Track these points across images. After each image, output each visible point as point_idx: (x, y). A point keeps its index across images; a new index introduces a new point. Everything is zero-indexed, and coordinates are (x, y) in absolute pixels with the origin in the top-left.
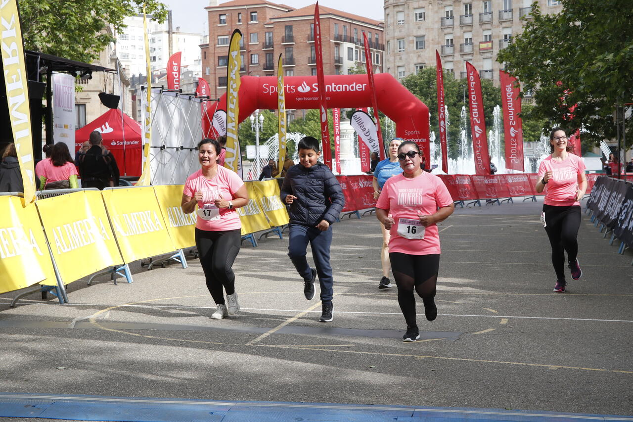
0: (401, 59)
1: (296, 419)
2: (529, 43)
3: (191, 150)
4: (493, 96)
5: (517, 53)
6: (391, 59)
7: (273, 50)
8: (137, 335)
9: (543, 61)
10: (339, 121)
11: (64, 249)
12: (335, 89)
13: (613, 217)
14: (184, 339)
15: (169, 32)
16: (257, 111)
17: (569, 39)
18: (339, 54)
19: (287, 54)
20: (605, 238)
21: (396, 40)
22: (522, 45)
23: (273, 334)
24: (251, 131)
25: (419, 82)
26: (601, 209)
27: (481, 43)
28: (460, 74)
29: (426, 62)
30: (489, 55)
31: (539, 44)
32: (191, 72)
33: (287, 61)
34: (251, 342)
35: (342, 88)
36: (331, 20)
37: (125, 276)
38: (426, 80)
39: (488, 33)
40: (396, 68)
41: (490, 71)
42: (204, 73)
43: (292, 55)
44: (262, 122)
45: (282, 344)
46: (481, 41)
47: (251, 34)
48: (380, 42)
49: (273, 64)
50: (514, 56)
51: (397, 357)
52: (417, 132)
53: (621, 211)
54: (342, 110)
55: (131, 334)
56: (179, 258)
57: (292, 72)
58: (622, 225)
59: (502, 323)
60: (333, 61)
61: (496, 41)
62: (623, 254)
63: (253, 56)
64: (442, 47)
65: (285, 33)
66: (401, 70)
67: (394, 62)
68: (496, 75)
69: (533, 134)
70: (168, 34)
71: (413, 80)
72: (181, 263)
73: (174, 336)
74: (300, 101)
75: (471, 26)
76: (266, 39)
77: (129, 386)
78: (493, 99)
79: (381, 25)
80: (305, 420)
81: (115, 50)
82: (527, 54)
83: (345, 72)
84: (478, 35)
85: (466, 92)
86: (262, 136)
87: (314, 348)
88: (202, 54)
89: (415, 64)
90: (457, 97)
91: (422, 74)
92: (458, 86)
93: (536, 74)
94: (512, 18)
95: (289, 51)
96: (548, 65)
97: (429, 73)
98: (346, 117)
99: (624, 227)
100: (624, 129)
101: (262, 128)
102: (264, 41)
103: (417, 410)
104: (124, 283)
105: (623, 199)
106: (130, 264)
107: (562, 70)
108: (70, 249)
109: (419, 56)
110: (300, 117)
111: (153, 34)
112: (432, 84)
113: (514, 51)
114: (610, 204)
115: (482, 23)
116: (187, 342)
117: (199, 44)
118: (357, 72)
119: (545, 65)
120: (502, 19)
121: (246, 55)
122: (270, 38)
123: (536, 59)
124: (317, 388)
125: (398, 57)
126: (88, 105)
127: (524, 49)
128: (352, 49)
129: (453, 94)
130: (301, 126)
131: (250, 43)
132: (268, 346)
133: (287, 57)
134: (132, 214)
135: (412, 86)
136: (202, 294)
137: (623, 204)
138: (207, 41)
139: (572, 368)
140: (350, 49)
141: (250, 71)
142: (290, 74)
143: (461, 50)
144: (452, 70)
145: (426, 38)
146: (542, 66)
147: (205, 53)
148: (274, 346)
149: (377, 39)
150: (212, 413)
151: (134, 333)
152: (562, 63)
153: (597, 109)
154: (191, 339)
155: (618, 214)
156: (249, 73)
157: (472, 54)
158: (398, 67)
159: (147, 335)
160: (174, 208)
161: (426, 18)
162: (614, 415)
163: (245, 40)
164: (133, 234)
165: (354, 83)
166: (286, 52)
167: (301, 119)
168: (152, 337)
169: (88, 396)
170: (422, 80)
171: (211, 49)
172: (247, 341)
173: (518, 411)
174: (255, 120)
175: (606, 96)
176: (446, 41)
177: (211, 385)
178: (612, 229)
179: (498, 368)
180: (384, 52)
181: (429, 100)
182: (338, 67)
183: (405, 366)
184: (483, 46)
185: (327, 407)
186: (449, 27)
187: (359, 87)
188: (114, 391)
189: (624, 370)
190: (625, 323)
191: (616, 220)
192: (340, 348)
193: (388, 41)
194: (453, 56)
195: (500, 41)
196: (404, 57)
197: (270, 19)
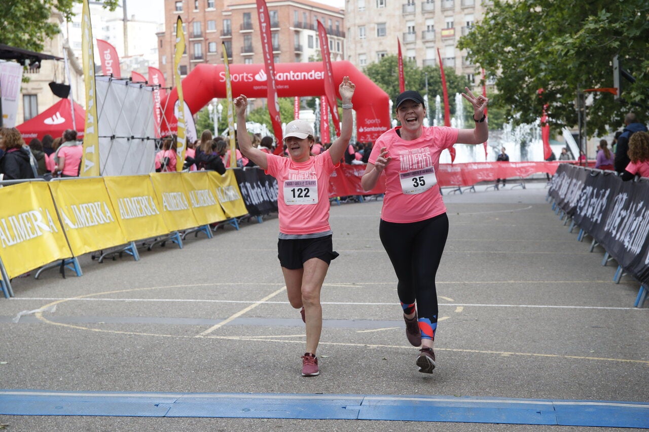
0: (362, 46)
1: (243, 410)
2: (490, 30)
3: (143, 139)
4: (456, 84)
5: (477, 40)
6: (352, 46)
7: (231, 39)
8: (84, 328)
9: (504, 48)
10: (299, 110)
11: (9, 241)
12: (293, 76)
13: (572, 205)
14: (132, 331)
15: (125, 20)
16: (215, 100)
17: (530, 26)
18: (299, 41)
19: (246, 42)
20: (565, 225)
21: (357, 27)
22: (483, 32)
23: (224, 325)
24: (209, 121)
25: (380, 70)
26: (562, 197)
27: (443, 30)
28: (422, 62)
29: (388, 49)
30: (451, 42)
31: (500, 31)
32: (147, 61)
33: (247, 49)
34: (201, 334)
35: (300, 76)
36: (290, 7)
37: (74, 270)
38: (388, 68)
39: (450, 20)
40: (357, 56)
41: (453, 58)
42: (161, 63)
43: (251, 43)
44: (220, 111)
45: (233, 335)
46: (443, 28)
47: (209, 22)
48: (341, 29)
49: (232, 53)
50: (474, 42)
51: (349, 347)
52: (377, 121)
53: (581, 197)
54: (302, 98)
55: (77, 327)
56: (131, 250)
57: (251, 61)
58: (581, 212)
59: (457, 311)
60: (293, 49)
61: (458, 28)
62: (582, 241)
63: (211, 45)
64: (404, 34)
65: (244, 20)
66: (363, 57)
67: (356, 50)
68: (459, 62)
69: (496, 121)
70: (122, 22)
71: (374, 68)
72: (133, 256)
73: (122, 329)
74: (258, 90)
75: (433, 12)
76: (223, 27)
77: (73, 380)
78: (455, 87)
79: (342, 12)
80: (252, 410)
81: (68, 39)
82: (487, 41)
83: (305, 60)
84: (440, 22)
85: (428, 80)
86: (221, 126)
87: (266, 338)
88: (158, 42)
89: (377, 52)
90: (419, 85)
91: (384, 61)
92: (420, 73)
93: (497, 61)
94: (474, 4)
95: (248, 39)
96: (509, 52)
97: (390, 61)
98: (306, 106)
99: (583, 214)
100: (585, 116)
101: (221, 119)
102: (222, 29)
103: (366, 398)
104: (74, 276)
105: (583, 186)
106: (79, 257)
107: (523, 57)
108: (15, 242)
109: (381, 43)
110: (259, 107)
111: (107, 21)
112: (394, 72)
113: (475, 39)
114: (570, 191)
115: (444, 10)
116: (135, 335)
117: (156, 32)
118: (318, 60)
119: (506, 52)
120: (464, 5)
121: (203, 43)
122: (228, 26)
123: (498, 46)
124: (266, 378)
125: (359, 45)
126: (39, 96)
127: (485, 36)
128: (312, 37)
129: (415, 82)
130: (260, 115)
131: (208, 31)
132: (218, 337)
133: (246, 45)
134: (80, 206)
135: (373, 74)
136: (153, 286)
137: (582, 191)
138: (163, 29)
139: (525, 354)
140: (310, 37)
141: (208, 59)
142: (249, 63)
143: (423, 38)
144: (414, 58)
145: (387, 25)
146: (503, 53)
147: (161, 41)
148: (225, 338)
149: (338, 27)
150: (157, 405)
151: (81, 326)
152: (523, 50)
153: (558, 96)
154: (140, 332)
155: (578, 201)
156: (207, 62)
157: (434, 41)
158: (359, 54)
159: (95, 328)
160: (125, 199)
161: (387, 5)
162: (563, 400)
163: (203, 28)
164: (82, 226)
165: (313, 71)
166: (245, 40)
167: (261, 109)
168: (100, 330)
169: (30, 390)
170: (384, 68)
171: (167, 37)
172: (197, 333)
173: (467, 397)
174: (213, 110)
175: (567, 83)
176: (407, 29)
177: (158, 377)
178: (571, 216)
179: (451, 356)
180: (345, 40)
181: (391, 88)
182: (298, 55)
183: (357, 355)
184: (446, 33)
185: (275, 397)
186: (410, 14)
187: (318, 75)
188: (58, 385)
189: (575, 355)
190: (580, 310)
191: (575, 208)
192: (292, 339)
193: (349, 29)
194: (414, 43)
195: (462, 28)
196: (365, 44)
197: (228, 6)
